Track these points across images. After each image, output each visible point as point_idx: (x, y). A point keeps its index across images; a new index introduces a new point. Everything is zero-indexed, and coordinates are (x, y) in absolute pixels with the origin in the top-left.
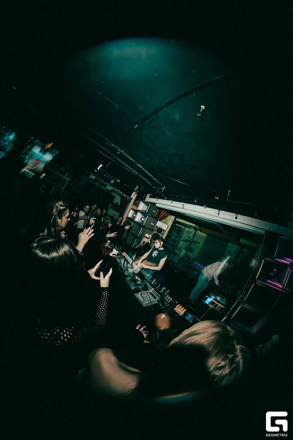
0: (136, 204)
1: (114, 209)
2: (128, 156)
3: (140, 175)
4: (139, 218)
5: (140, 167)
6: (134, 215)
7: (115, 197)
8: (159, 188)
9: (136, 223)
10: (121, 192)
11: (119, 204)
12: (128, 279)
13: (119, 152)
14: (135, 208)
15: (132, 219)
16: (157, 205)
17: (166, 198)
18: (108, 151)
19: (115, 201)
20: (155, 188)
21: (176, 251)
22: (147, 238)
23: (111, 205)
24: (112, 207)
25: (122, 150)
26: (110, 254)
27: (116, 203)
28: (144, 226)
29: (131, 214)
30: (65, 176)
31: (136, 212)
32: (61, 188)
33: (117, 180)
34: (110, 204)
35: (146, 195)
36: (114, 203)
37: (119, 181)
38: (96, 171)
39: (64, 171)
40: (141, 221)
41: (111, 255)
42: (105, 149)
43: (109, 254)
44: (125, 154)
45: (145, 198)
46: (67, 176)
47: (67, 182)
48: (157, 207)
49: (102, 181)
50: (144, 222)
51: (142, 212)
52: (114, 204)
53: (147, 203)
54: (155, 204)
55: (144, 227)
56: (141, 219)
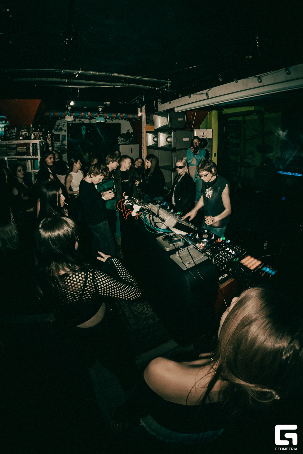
0: (150, 121)
1: (128, 143)
2: (92, 73)
3: (126, 85)
4: (162, 140)
5: (116, 77)
6: (155, 139)
7: (119, 124)
8: (163, 86)
9: (163, 148)
10: (124, 115)
11: (131, 131)
12: (160, 239)
13: (76, 75)
14: (151, 128)
15: (155, 146)
16: (176, 110)
17: (180, 96)
18: (64, 80)
19: (124, 131)
20: (158, 88)
21: (246, 160)
22: (180, 168)
23: (120, 139)
24: (123, 141)
25: (79, 70)
26: (132, 214)
27: (126, 133)
28: (175, 148)
29: (150, 139)
30: (32, 140)
31: (155, 132)
32: (36, 157)
33: (105, 103)
34: (118, 138)
35: (157, 103)
36: (123, 133)
37: (108, 103)
38: (69, 108)
39: (27, 134)
40: (167, 143)
41: (134, 214)
42: (58, 80)
43: (130, 215)
44: (86, 72)
45: (157, 107)
46: (35, 139)
47: (39, 146)
48: (178, 113)
49: (88, 114)
50: (172, 143)
51: (163, 129)
52: (122, 136)
53: (163, 114)
54: (173, 109)
55: (174, 150)
56: (166, 140)
